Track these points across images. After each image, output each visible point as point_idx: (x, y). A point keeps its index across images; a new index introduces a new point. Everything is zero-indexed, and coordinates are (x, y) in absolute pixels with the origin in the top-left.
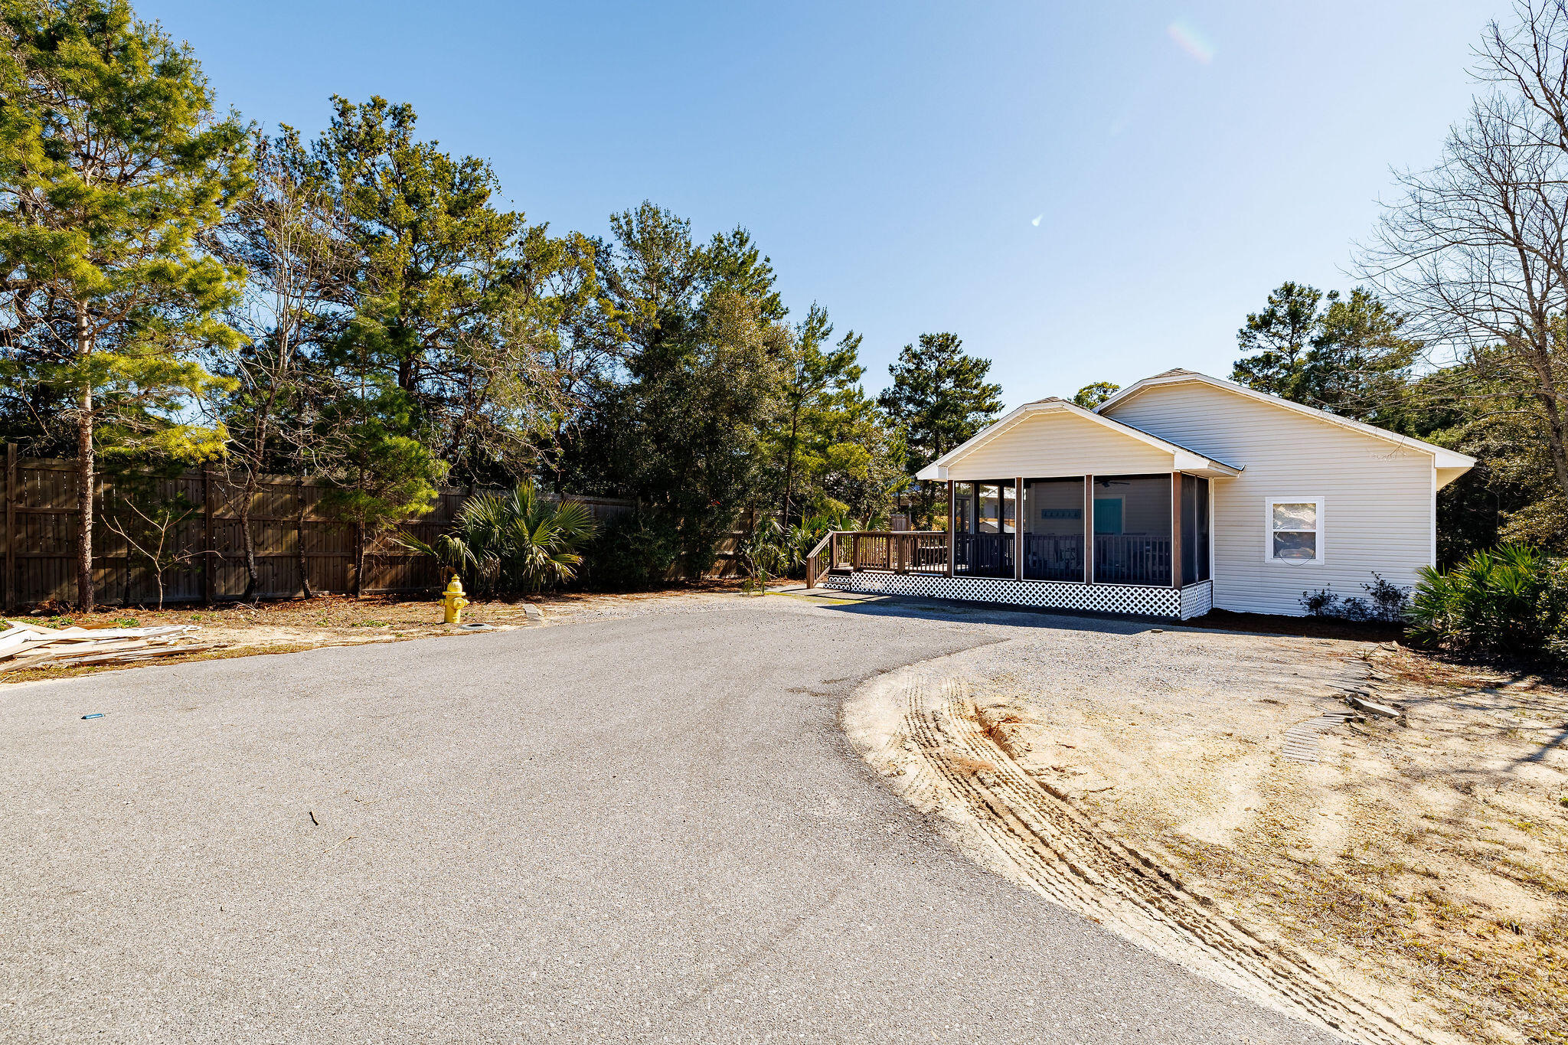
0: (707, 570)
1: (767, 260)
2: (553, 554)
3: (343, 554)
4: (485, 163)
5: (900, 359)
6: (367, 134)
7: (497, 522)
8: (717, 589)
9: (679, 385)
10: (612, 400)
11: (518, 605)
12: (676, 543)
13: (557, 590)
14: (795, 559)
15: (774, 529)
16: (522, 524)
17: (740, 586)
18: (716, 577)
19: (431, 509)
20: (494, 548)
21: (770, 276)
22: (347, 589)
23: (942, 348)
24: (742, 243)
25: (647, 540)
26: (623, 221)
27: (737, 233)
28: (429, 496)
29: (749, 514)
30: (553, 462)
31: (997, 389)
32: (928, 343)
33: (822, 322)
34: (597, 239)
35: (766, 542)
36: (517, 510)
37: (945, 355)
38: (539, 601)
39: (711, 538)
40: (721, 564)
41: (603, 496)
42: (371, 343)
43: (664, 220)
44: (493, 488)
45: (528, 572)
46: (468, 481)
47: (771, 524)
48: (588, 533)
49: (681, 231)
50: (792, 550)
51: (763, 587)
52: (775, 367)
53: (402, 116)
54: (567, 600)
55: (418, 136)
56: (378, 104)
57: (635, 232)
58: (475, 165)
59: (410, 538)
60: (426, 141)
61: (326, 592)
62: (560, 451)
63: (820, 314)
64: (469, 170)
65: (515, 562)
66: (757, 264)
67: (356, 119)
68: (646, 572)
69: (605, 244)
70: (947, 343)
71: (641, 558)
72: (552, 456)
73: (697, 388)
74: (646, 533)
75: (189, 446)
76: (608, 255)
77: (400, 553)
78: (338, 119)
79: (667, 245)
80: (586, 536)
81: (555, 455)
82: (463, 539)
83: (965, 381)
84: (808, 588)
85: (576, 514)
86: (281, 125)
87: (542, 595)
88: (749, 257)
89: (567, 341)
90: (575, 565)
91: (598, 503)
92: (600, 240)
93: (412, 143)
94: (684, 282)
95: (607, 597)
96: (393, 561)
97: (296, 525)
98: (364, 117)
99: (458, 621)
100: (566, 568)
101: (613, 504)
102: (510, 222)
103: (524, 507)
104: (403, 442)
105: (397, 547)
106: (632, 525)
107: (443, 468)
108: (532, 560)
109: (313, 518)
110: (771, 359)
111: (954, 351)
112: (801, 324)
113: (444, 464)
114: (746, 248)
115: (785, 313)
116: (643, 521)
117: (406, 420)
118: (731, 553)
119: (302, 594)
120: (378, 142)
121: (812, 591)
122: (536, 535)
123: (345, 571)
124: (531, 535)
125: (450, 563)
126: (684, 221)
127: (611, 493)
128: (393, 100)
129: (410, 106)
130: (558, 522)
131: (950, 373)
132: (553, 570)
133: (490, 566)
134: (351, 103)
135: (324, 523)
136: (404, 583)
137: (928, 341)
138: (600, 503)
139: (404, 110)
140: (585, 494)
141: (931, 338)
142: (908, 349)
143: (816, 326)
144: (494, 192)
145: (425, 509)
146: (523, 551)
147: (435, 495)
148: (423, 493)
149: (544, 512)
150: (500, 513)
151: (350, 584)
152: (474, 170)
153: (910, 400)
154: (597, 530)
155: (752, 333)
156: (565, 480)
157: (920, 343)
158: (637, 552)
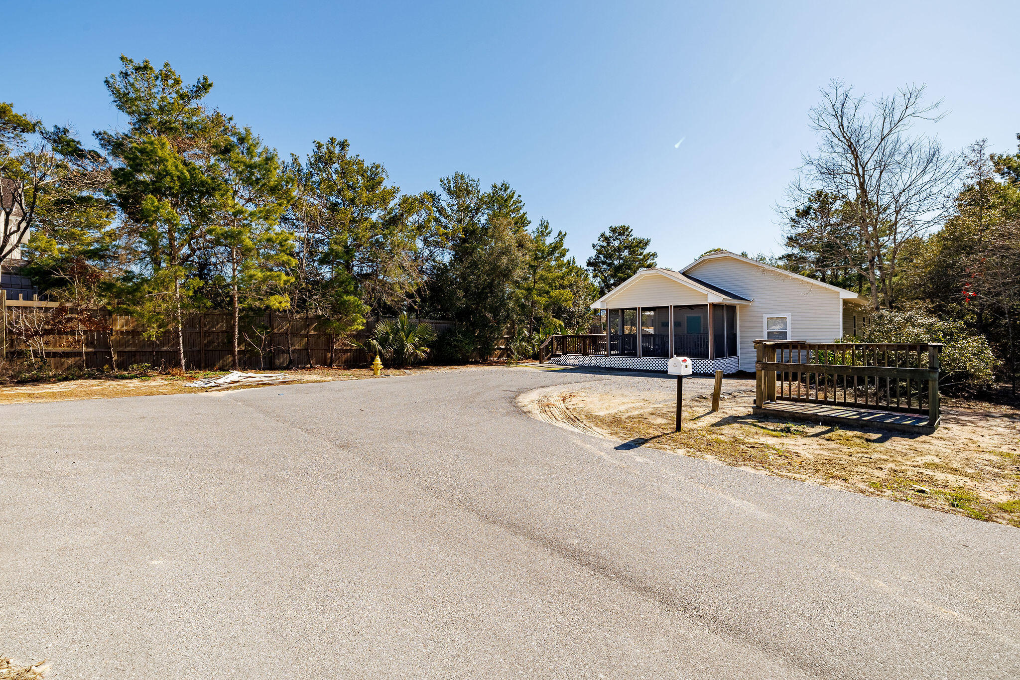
0: (491, 355)
1: (520, 196)
2: (416, 347)
3: (325, 348)
4: (381, 165)
5: (599, 240)
6: (329, 156)
7: (391, 333)
8: (494, 364)
9: (474, 265)
10: (441, 271)
11: (402, 370)
12: (474, 341)
13: (419, 364)
14: (536, 349)
15: (525, 335)
16: (402, 334)
17: (506, 363)
18: (496, 359)
19: (363, 328)
20: (390, 345)
21: (521, 204)
22: (327, 364)
23: (621, 234)
24: (506, 189)
25: (460, 340)
26: (446, 182)
27: (503, 185)
28: (362, 321)
29: (513, 327)
30: (416, 305)
31: (654, 255)
32: (613, 231)
33: (546, 227)
34: (433, 193)
35: (520, 341)
36: (399, 327)
37: (623, 237)
38: (410, 369)
39: (493, 340)
40: (498, 352)
41: (439, 320)
42: (337, 256)
43: (467, 179)
44: (389, 317)
45: (405, 356)
46: (377, 314)
47: (523, 332)
48: (433, 338)
49: (475, 185)
50: (534, 345)
51: (517, 363)
52: (521, 254)
53: (343, 145)
54: (423, 369)
55: (350, 154)
56: (332, 141)
57: (452, 187)
58: (377, 167)
59: (354, 340)
60: (354, 155)
61: (319, 365)
62: (418, 299)
63: (545, 223)
64: (374, 169)
65: (399, 351)
66: (514, 199)
67: (324, 150)
68: (460, 356)
69: (437, 195)
70: (623, 231)
71: (457, 349)
72: (415, 302)
73: (483, 266)
74: (459, 337)
75: (277, 304)
76: (439, 200)
77: (348, 348)
78: (316, 150)
79: (469, 193)
80: (432, 339)
81: (416, 302)
82: (377, 341)
83: (634, 252)
84: (540, 363)
85: (426, 328)
86: (291, 154)
87: (411, 366)
88: (509, 196)
89: (419, 244)
90: (426, 353)
91: (437, 323)
92: (435, 193)
93: (348, 156)
94: (477, 211)
95: (441, 367)
96: (346, 351)
97: (307, 335)
98: (327, 148)
99: (379, 374)
100: (422, 354)
101: (444, 323)
102: (393, 192)
103: (403, 326)
104: (352, 298)
105: (348, 345)
106: (452, 333)
107: (368, 308)
108: (408, 350)
109: (313, 332)
110: (519, 250)
111: (628, 235)
112: (535, 230)
113: (368, 307)
114: (508, 192)
115: (529, 223)
116: (458, 331)
117: (352, 289)
118: (503, 347)
119: (309, 366)
120: (334, 159)
121: (542, 365)
122: (409, 338)
123: (326, 356)
124: (406, 339)
125: (372, 352)
126: (476, 180)
127: (443, 318)
128: (339, 138)
129: (346, 140)
130: (419, 332)
131: (626, 248)
132: (417, 355)
133: (389, 353)
134: (322, 143)
135: (317, 334)
136: (350, 362)
137: (614, 230)
138: (439, 323)
139: (344, 142)
140: (430, 319)
141: (616, 228)
142: (602, 235)
143: (544, 230)
144: (386, 178)
145: (361, 328)
146: (403, 346)
147: (365, 321)
148: (359, 321)
149: (412, 327)
150: (391, 328)
151: (329, 361)
152: (377, 169)
153: (604, 263)
154: (436, 336)
155: (509, 236)
156: (421, 313)
157: (609, 231)
158: (455, 346)
